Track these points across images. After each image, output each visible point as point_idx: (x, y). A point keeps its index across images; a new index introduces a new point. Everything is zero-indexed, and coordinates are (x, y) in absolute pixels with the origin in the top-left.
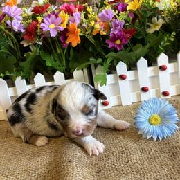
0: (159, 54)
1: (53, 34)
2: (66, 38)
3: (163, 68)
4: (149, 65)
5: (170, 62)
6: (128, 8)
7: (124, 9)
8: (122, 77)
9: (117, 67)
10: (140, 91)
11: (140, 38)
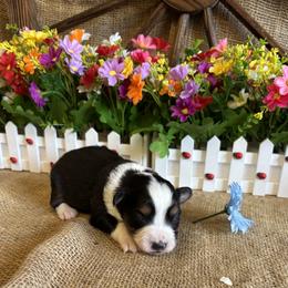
0: (237, 137)
1: (112, 83)
2: (126, 91)
3: (238, 156)
4: (222, 148)
5: (248, 150)
6: (211, 70)
7: (206, 70)
8: (186, 156)
9: (183, 141)
10: (203, 177)
11: (217, 111)
